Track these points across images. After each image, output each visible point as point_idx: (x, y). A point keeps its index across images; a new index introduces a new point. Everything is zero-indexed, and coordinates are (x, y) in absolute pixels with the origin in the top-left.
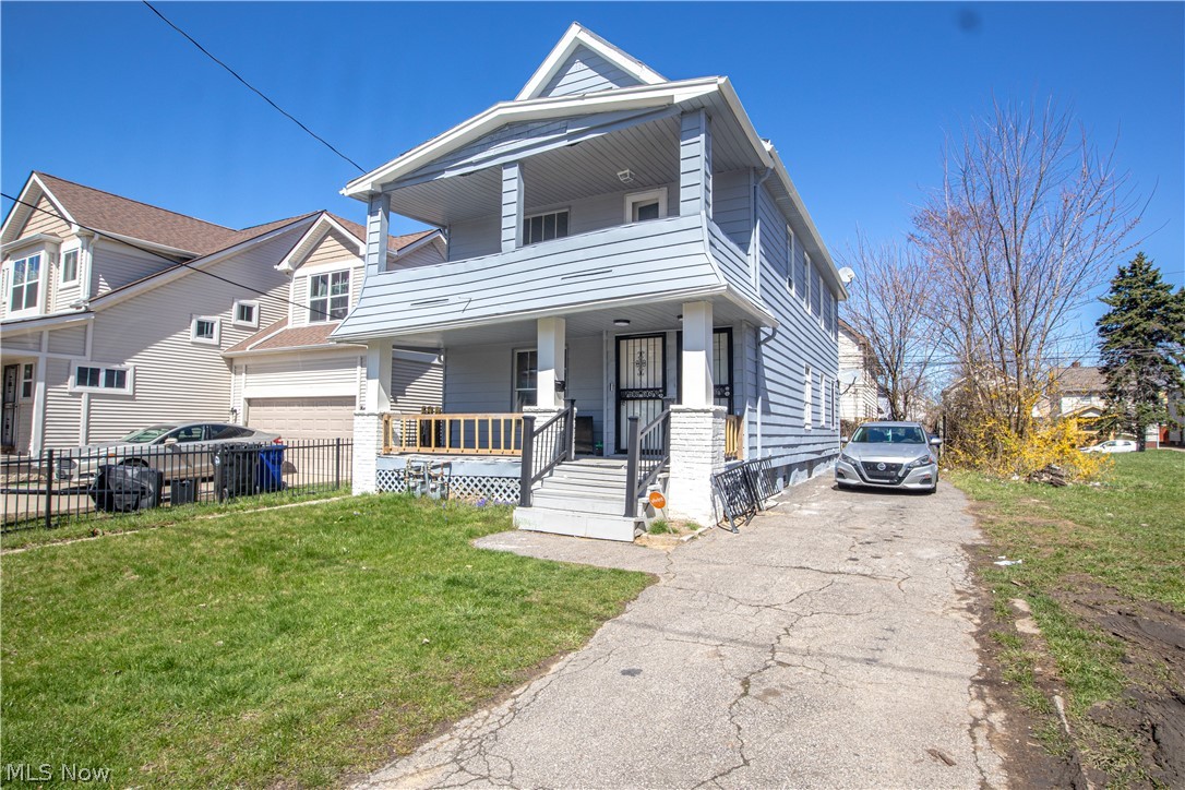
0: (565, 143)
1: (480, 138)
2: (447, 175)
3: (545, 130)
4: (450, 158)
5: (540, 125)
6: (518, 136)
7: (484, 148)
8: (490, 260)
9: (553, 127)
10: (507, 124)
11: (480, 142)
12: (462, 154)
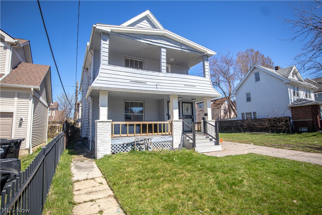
0: (180, 49)
1: (154, 35)
2: (142, 41)
3: (175, 43)
4: (143, 36)
5: (173, 41)
6: (167, 41)
7: (155, 39)
8: (156, 73)
9: (177, 43)
10: (163, 36)
11: (154, 37)
12: (147, 37)
